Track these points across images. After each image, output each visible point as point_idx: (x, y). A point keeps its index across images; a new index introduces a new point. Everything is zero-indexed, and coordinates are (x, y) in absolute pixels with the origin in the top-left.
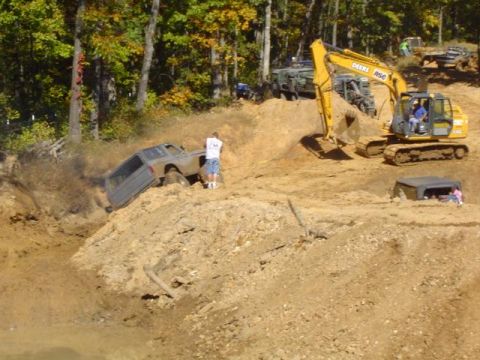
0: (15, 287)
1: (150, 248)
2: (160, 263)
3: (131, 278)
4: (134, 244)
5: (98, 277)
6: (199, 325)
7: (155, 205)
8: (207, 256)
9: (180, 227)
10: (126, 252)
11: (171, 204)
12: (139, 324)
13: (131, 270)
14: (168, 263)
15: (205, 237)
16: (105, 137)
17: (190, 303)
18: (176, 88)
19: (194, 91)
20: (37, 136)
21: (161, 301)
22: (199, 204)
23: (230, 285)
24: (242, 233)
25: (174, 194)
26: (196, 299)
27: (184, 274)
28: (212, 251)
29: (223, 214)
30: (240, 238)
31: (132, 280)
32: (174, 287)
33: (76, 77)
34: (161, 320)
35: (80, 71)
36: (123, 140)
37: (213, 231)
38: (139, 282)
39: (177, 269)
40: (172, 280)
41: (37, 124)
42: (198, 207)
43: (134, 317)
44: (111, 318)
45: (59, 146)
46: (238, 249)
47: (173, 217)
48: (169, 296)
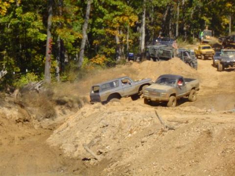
0: (19, 155)
1: (85, 135)
2: (91, 143)
3: (76, 150)
4: (78, 133)
5: (60, 149)
6: (111, 173)
7: (88, 113)
8: (114, 139)
9: (101, 124)
10: (74, 137)
11: (96, 113)
12: (81, 173)
13: (77, 146)
14: (95, 142)
15: (113, 129)
16: (63, 80)
17: (106, 163)
18: (98, 55)
19: (107, 57)
20: (29, 80)
21: (92, 162)
22: (111, 113)
23: (126, 153)
24: (132, 127)
25: (98, 108)
26: (109, 160)
27: (103, 148)
28: (117, 136)
29: (123, 117)
30: (131, 130)
31: (77, 151)
32: (98, 154)
33: (48, 50)
34: (92, 171)
35: (50, 47)
36: (72, 82)
37: (117, 126)
38: (81, 152)
39: (99, 146)
40: (97, 151)
41: (29, 74)
42: (110, 114)
43: (78, 169)
44: (67, 170)
45: (40, 85)
46: (130, 135)
47: (97, 119)
48: (96, 159)
